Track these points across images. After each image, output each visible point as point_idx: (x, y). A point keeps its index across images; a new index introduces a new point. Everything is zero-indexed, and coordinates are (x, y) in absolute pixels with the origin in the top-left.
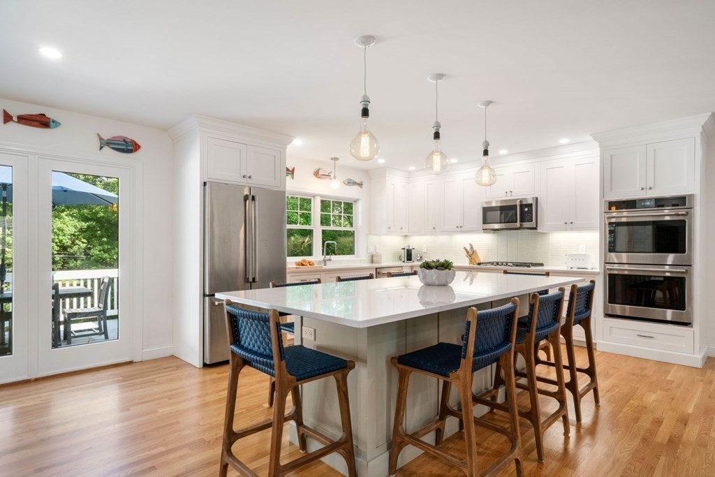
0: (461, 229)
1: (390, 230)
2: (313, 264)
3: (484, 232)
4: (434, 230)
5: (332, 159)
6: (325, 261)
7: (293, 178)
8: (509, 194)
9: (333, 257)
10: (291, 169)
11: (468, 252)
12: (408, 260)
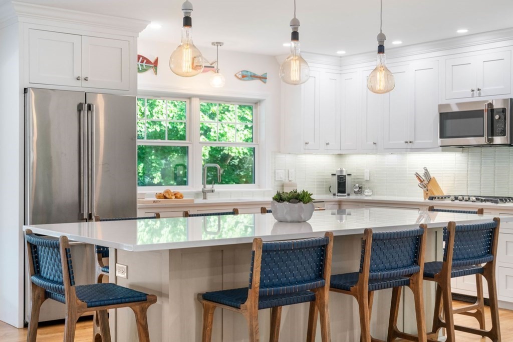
0: (411, 146)
1: (307, 147)
2: (182, 197)
3: (442, 151)
4: (376, 147)
5: (213, 44)
6: (204, 193)
7: (156, 72)
8: (476, 93)
9: (217, 187)
10: (153, 61)
11: (421, 181)
12: (339, 192)
